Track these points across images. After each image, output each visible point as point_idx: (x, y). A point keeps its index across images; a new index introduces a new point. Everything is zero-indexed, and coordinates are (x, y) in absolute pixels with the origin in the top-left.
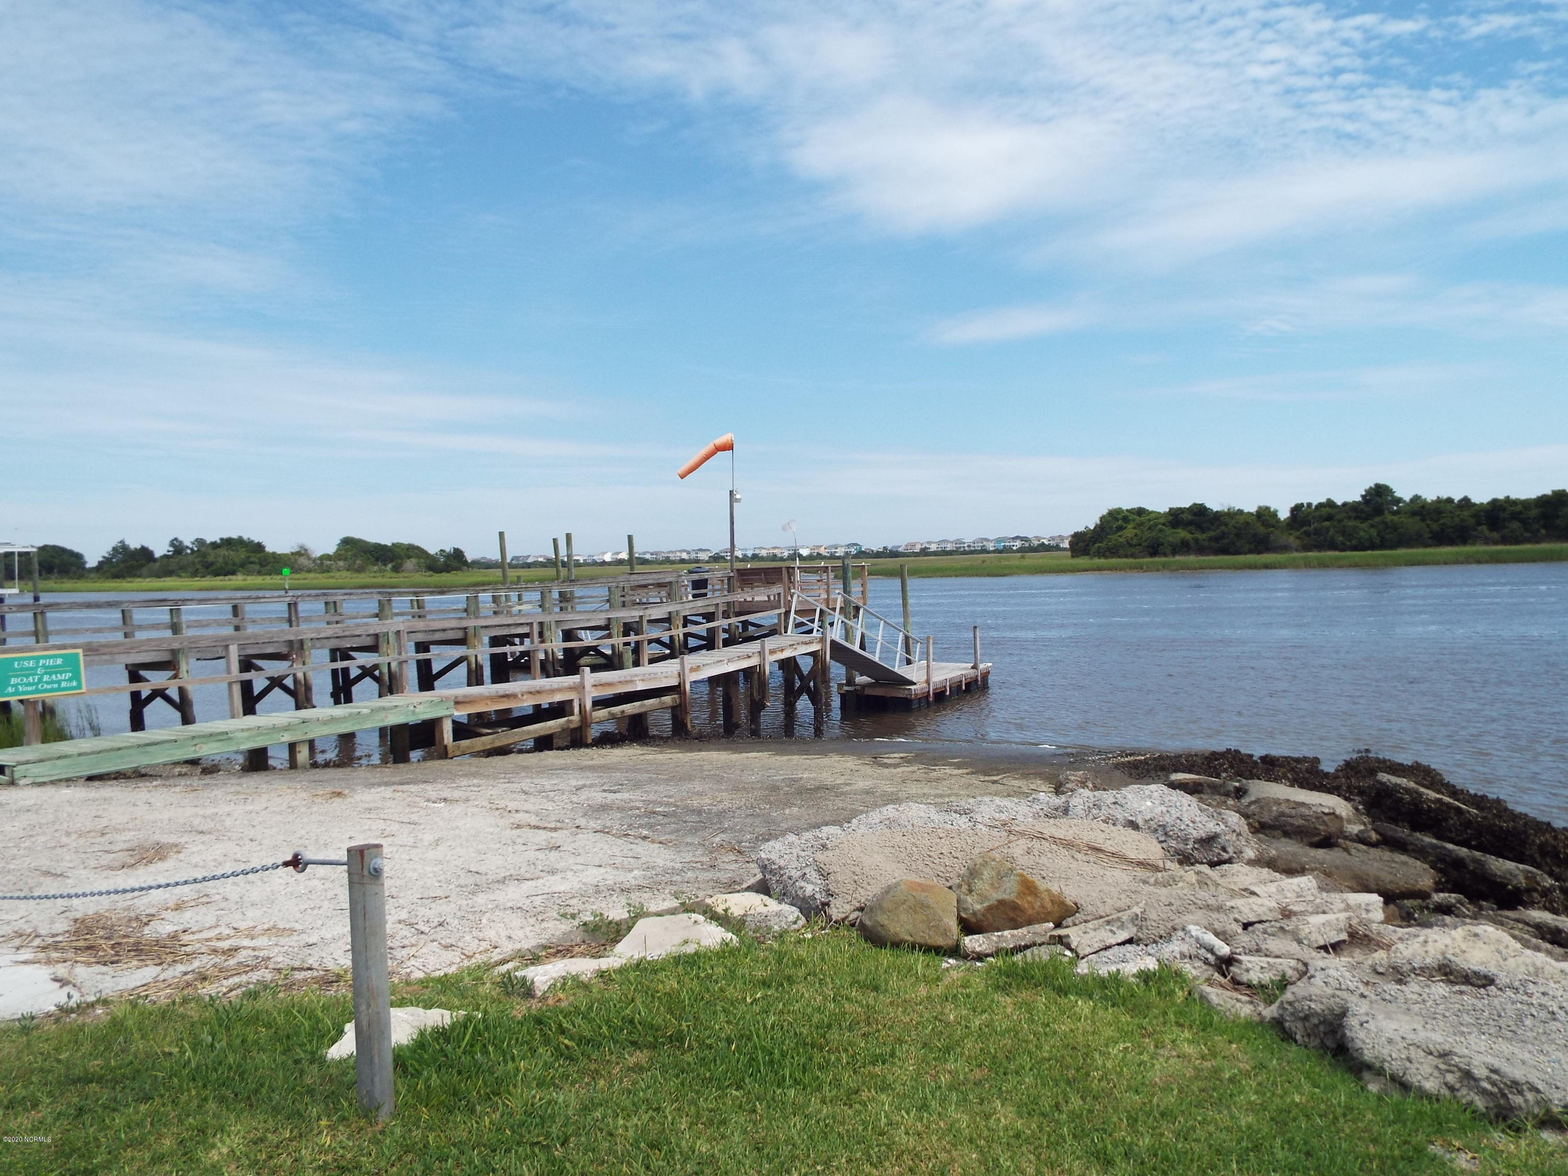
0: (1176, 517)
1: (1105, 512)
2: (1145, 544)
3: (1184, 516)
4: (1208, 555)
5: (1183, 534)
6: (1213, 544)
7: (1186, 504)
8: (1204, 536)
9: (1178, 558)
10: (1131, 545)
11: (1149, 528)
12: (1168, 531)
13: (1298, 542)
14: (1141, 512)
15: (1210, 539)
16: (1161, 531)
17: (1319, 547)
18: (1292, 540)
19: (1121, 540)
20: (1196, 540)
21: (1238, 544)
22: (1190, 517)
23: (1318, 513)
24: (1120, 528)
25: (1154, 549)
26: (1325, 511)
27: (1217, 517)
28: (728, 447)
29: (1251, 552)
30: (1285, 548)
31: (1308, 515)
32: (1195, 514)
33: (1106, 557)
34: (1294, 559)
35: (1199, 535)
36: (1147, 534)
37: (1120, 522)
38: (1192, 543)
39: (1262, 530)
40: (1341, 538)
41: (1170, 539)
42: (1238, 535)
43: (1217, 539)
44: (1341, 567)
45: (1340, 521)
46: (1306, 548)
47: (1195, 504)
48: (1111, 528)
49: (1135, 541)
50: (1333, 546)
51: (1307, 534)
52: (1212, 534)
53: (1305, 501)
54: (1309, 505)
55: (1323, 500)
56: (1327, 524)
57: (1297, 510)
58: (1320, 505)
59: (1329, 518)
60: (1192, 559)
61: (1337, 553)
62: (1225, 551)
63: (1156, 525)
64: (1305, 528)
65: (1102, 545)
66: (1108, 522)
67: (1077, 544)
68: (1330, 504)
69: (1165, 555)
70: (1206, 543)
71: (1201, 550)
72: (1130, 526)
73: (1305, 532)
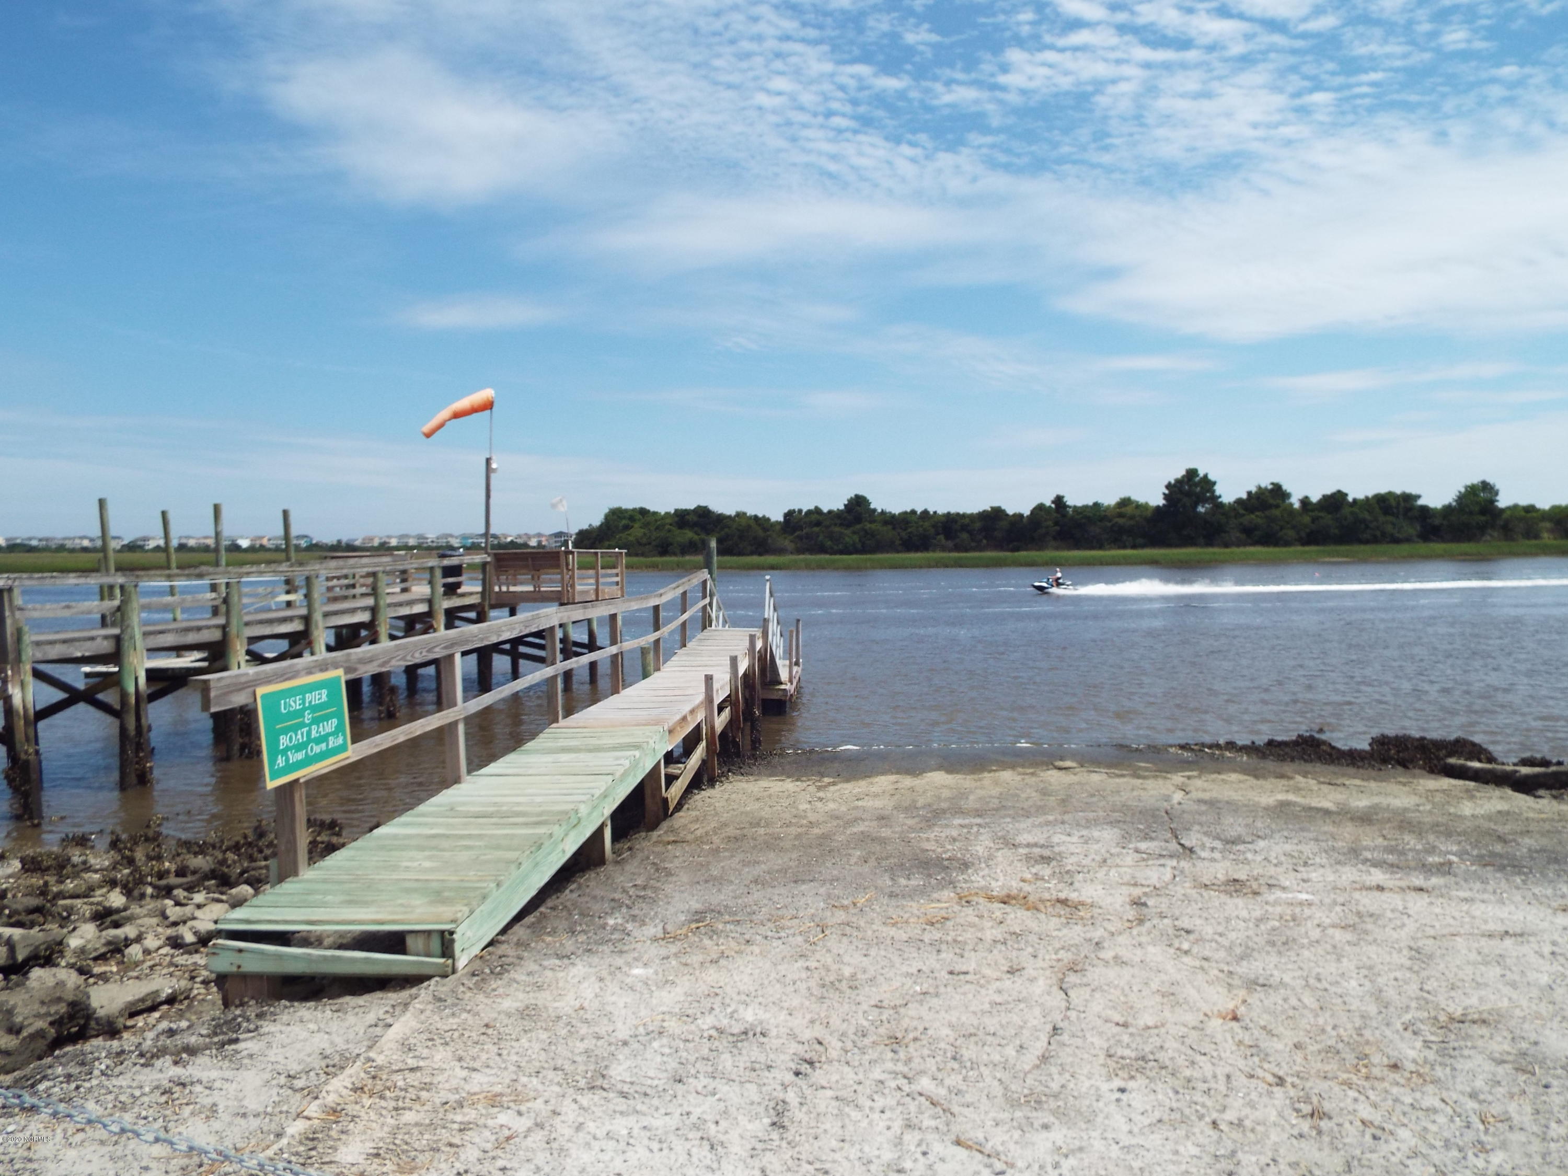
0: (682, 518)
1: (607, 511)
2: (654, 543)
3: (689, 518)
5: (689, 534)
7: (691, 506)
8: (710, 537)
9: (687, 558)
10: (640, 544)
11: (657, 528)
12: (677, 532)
13: (792, 545)
14: (643, 512)
16: (669, 531)
17: (813, 550)
18: (787, 543)
19: (631, 538)
21: (741, 546)
22: (695, 519)
23: (807, 519)
24: (627, 527)
25: (664, 549)
26: (814, 517)
27: (721, 519)
29: (752, 553)
30: (781, 551)
31: (800, 520)
32: (700, 516)
34: (791, 561)
35: (703, 536)
36: (655, 534)
37: (624, 522)
38: (699, 544)
39: (761, 533)
40: (829, 543)
41: (679, 539)
42: (740, 538)
44: (837, 569)
45: (827, 527)
46: (799, 551)
47: (699, 507)
48: (616, 527)
49: (644, 540)
50: (822, 550)
51: (800, 538)
52: (716, 535)
53: (796, 507)
54: (800, 511)
55: (812, 507)
56: (816, 529)
57: (789, 515)
58: (809, 512)
59: (818, 524)
61: (827, 557)
63: (664, 525)
64: (798, 533)
66: (613, 521)
67: (583, 540)
68: (817, 511)
69: (675, 554)
72: (637, 525)
73: (798, 537)
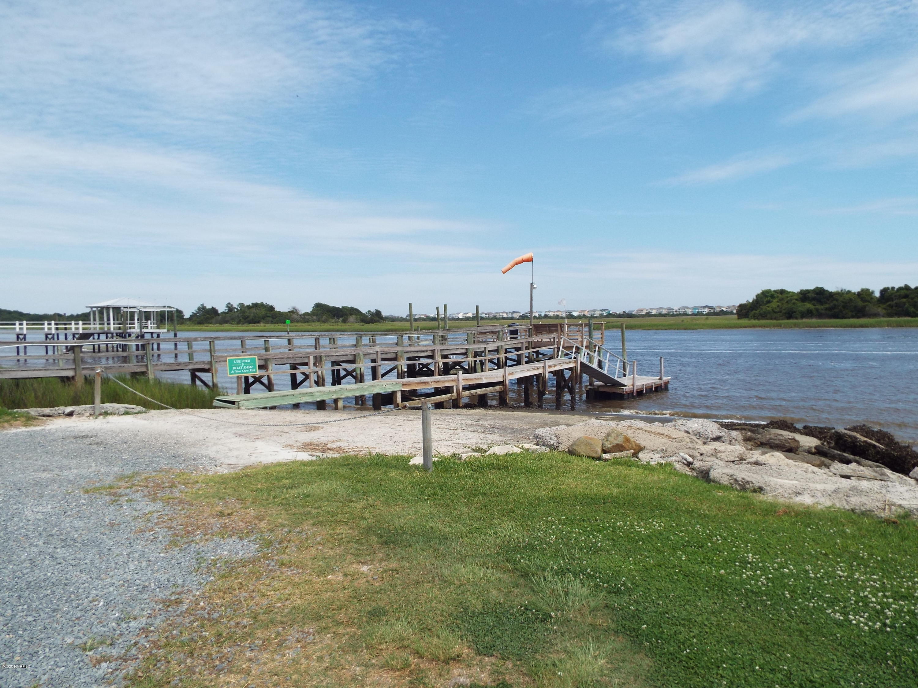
0: (804, 295)
1: (759, 292)
2: (784, 312)
3: (809, 295)
4: (825, 318)
5: (809, 305)
6: (828, 312)
7: (812, 287)
8: (822, 307)
9: (804, 320)
10: (775, 312)
11: (787, 302)
12: (799, 304)
13: (884, 311)
14: (782, 292)
15: (826, 309)
16: (794, 304)
17: (899, 315)
18: (880, 310)
19: (768, 309)
20: (817, 310)
21: (844, 312)
22: (814, 295)
23: (898, 294)
24: (769, 302)
25: (790, 315)
26: (902, 292)
27: (831, 295)
28: (530, 260)
29: (853, 317)
30: (875, 315)
31: (892, 294)
32: (817, 294)
33: (759, 319)
34: (880, 322)
35: (819, 307)
36: (785, 306)
37: (769, 298)
38: (814, 312)
39: (860, 303)
40: (913, 309)
41: (800, 309)
42: (845, 307)
43: (830, 309)
45: (912, 299)
46: (890, 315)
47: (817, 288)
48: (763, 302)
49: (778, 310)
50: (908, 314)
51: (891, 306)
52: (827, 306)
53: (890, 286)
54: (893, 288)
55: (902, 285)
56: (904, 300)
57: (884, 291)
58: (900, 289)
59: (906, 296)
60: (814, 321)
61: (909, 318)
62: (835, 316)
63: (791, 300)
64: (889, 303)
65: (757, 312)
66: (761, 298)
67: (741, 311)
68: (907, 288)
69: (797, 318)
70: (823, 312)
71: (820, 316)
72: (775, 301)
73: (889, 305)
